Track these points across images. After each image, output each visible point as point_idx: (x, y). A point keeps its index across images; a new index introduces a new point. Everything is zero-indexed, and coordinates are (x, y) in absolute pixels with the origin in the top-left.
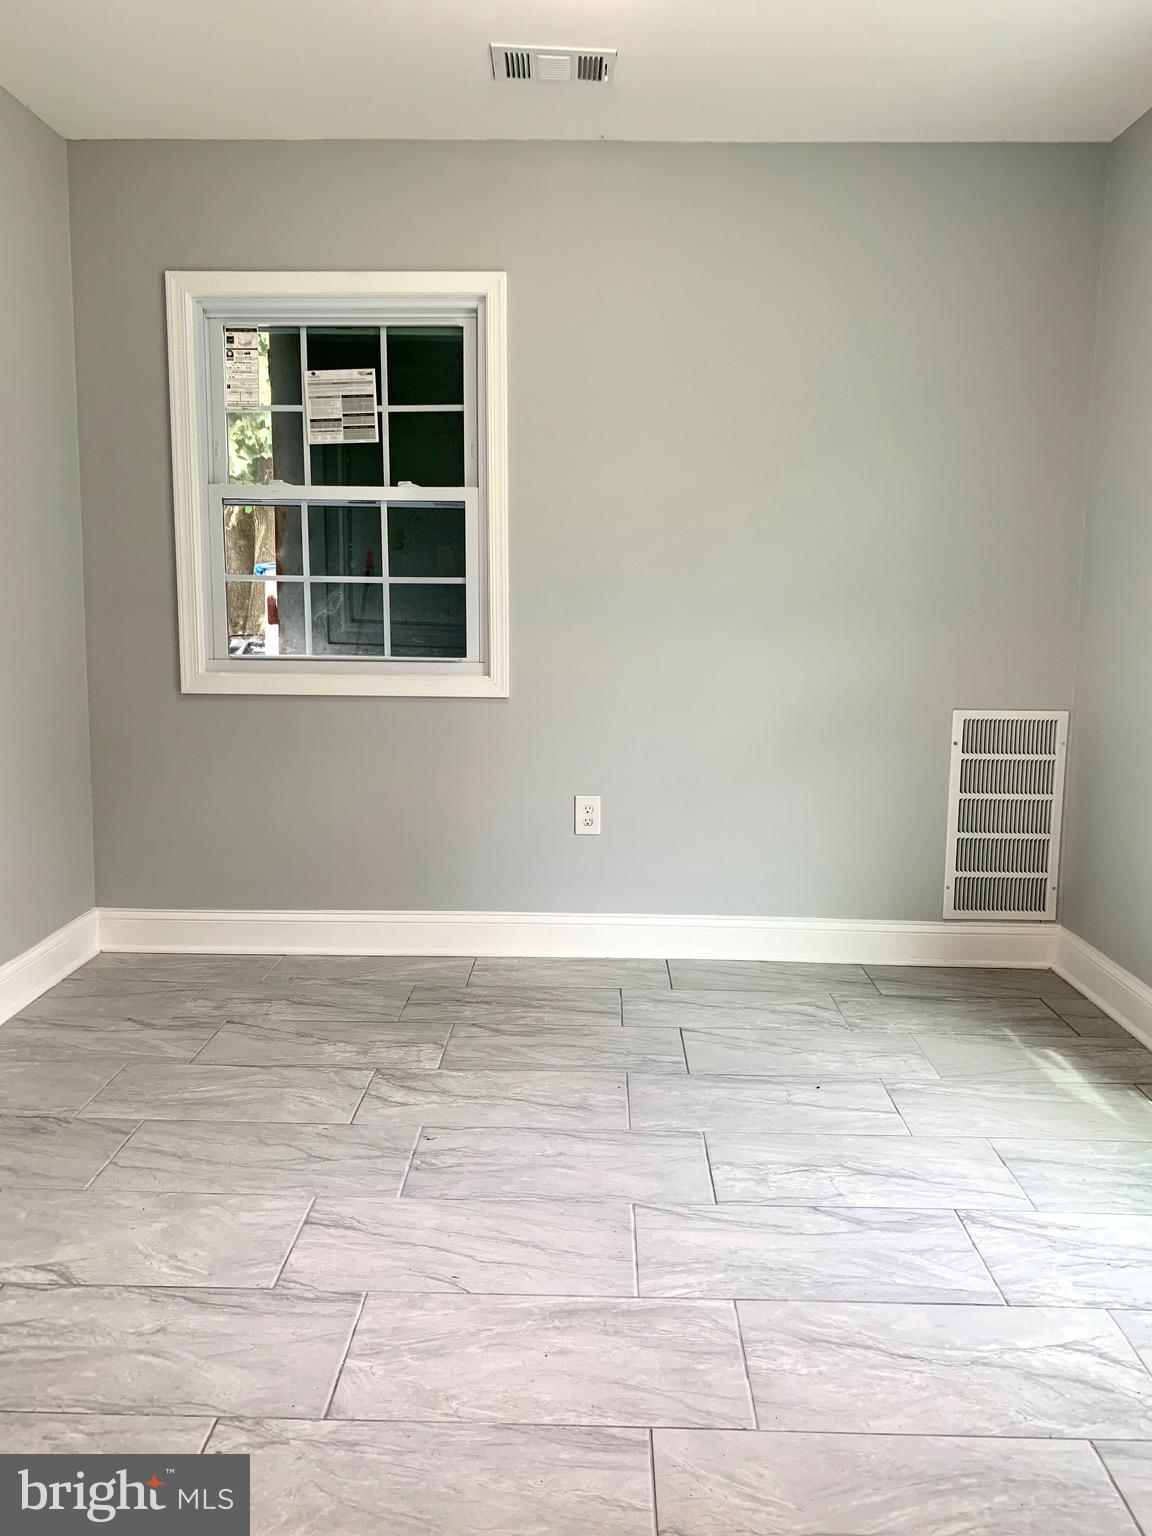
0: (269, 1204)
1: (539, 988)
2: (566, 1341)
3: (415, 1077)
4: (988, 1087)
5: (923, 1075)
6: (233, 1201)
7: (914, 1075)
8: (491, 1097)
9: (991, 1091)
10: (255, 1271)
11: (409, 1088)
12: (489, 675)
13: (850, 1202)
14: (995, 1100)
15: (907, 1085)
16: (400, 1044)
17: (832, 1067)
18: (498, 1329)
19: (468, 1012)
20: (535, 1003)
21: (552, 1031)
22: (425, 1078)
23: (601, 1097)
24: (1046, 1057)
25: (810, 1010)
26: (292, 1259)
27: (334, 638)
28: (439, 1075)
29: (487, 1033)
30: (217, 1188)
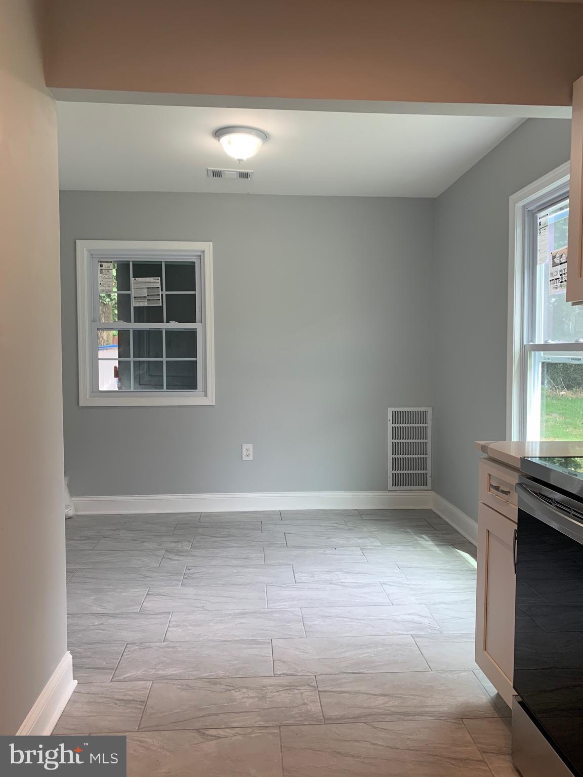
0: (132, 590)
1: (228, 522)
2: (243, 621)
3: (181, 552)
4: (399, 547)
5: (375, 544)
6: (119, 590)
7: (372, 544)
8: (212, 557)
9: (399, 548)
10: (131, 608)
11: (180, 555)
12: (207, 396)
13: (343, 581)
14: (401, 550)
15: (369, 547)
16: (175, 542)
17: (341, 543)
18: (219, 619)
19: (200, 531)
20: (226, 527)
21: (235, 536)
22: (186, 551)
23: (254, 555)
24: (422, 537)
25: (335, 525)
26: (144, 604)
27: (142, 383)
28: (191, 551)
29: (209, 537)
30: (111, 587)
